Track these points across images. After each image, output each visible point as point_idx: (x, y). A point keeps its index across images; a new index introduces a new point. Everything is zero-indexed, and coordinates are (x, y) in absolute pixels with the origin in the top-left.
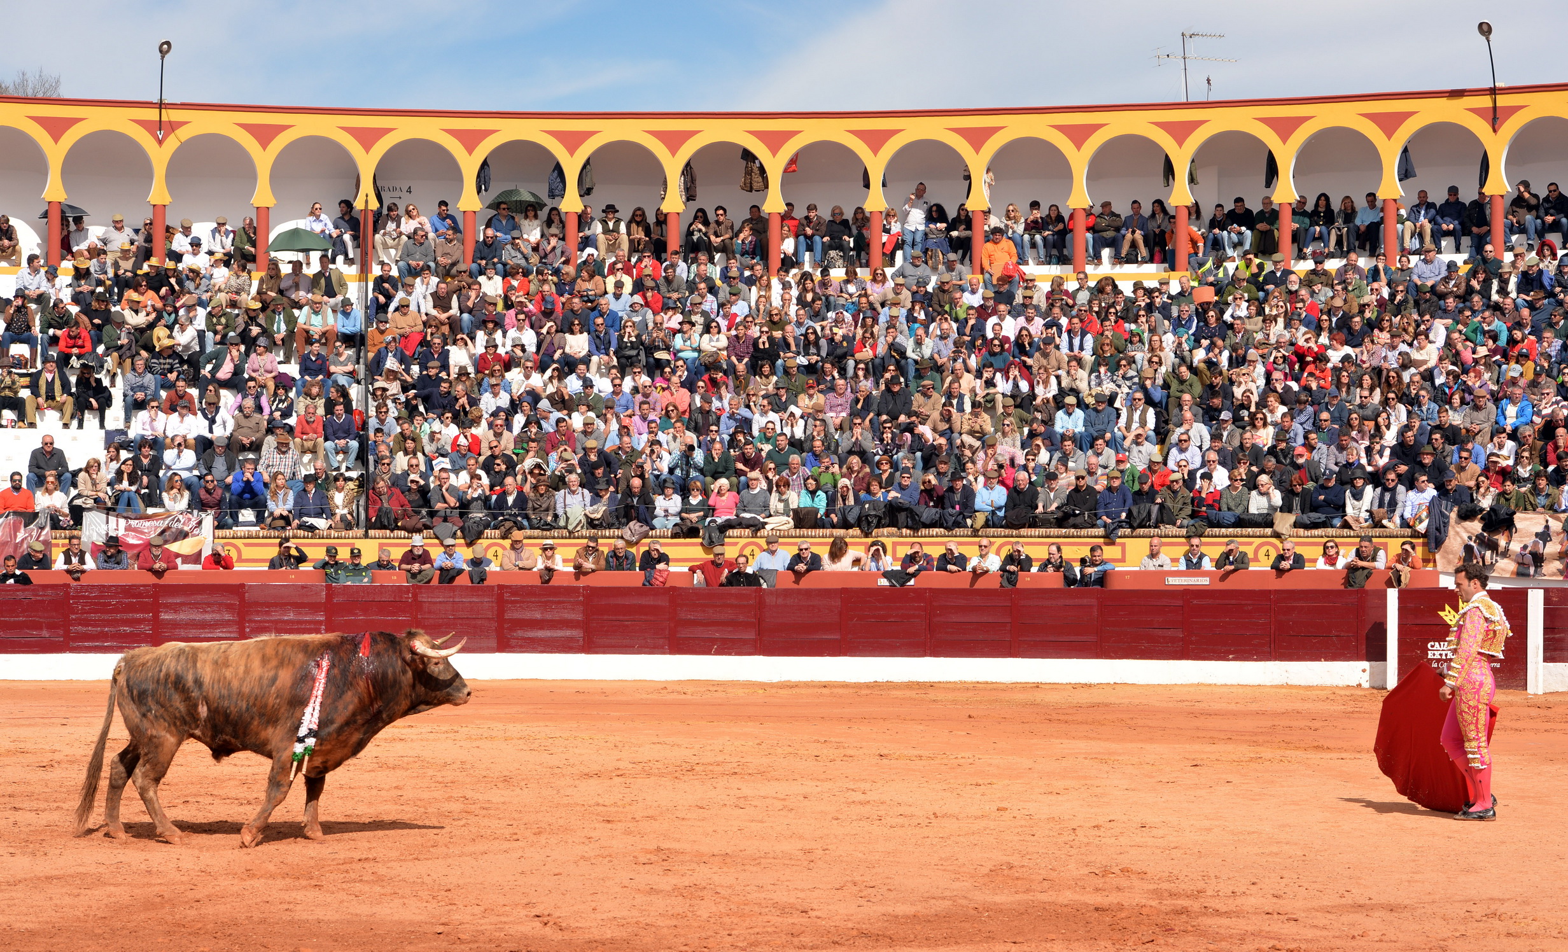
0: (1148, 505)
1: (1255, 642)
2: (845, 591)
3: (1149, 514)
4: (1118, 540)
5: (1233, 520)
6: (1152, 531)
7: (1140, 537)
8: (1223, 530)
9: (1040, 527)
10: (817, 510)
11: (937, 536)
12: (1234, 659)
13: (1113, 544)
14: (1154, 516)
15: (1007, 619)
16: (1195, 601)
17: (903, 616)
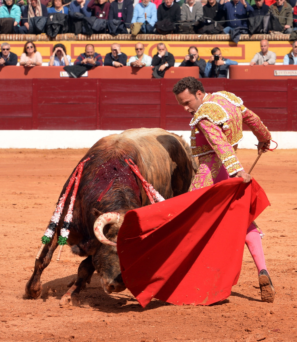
2: (35, 81)
3: (262, 23)
4: (239, 43)
6: (264, 36)
7: (255, 40)
10: (13, 20)
11: (105, 40)
13: (236, 45)
15: (157, 102)
16: (296, 88)
17: (79, 99)
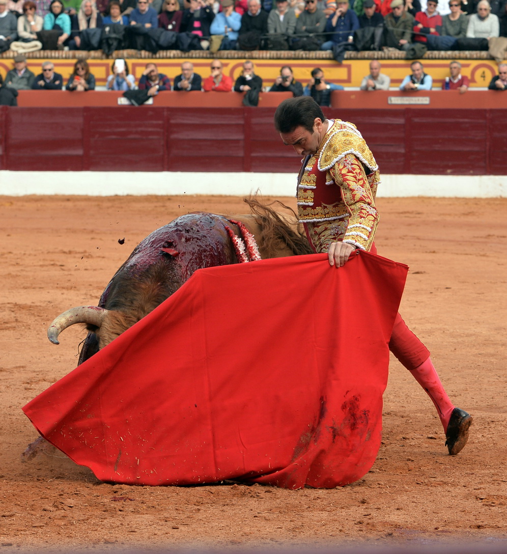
0: (372, 29)
1: (472, 157)
2: (87, 109)
3: (373, 37)
4: (345, 62)
5: (450, 44)
6: (377, 54)
7: (364, 59)
9: (272, 49)
11: (174, 58)
12: (453, 173)
13: (340, 65)
15: (240, 137)
16: (416, 120)
17: (142, 133)
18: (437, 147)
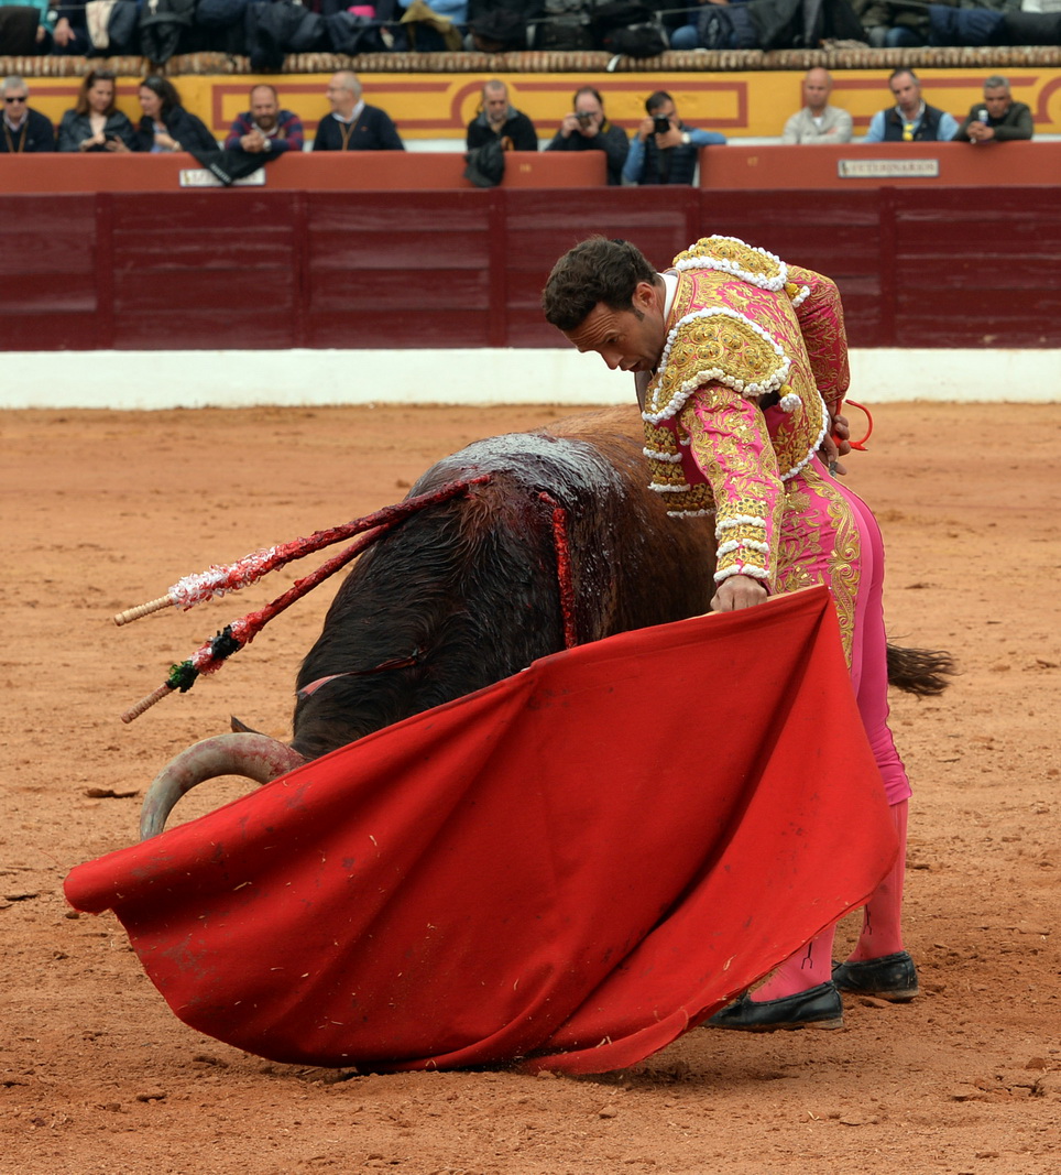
1: (1044, 304)
2: (104, 199)
5: (989, 28)
6: (808, 56)
8: (969, 52)
12: (997, 344)
14: (811, 22)
15: (480, 262)
16: (906, 216)
17: (240, 256)
18: (957, 282)
